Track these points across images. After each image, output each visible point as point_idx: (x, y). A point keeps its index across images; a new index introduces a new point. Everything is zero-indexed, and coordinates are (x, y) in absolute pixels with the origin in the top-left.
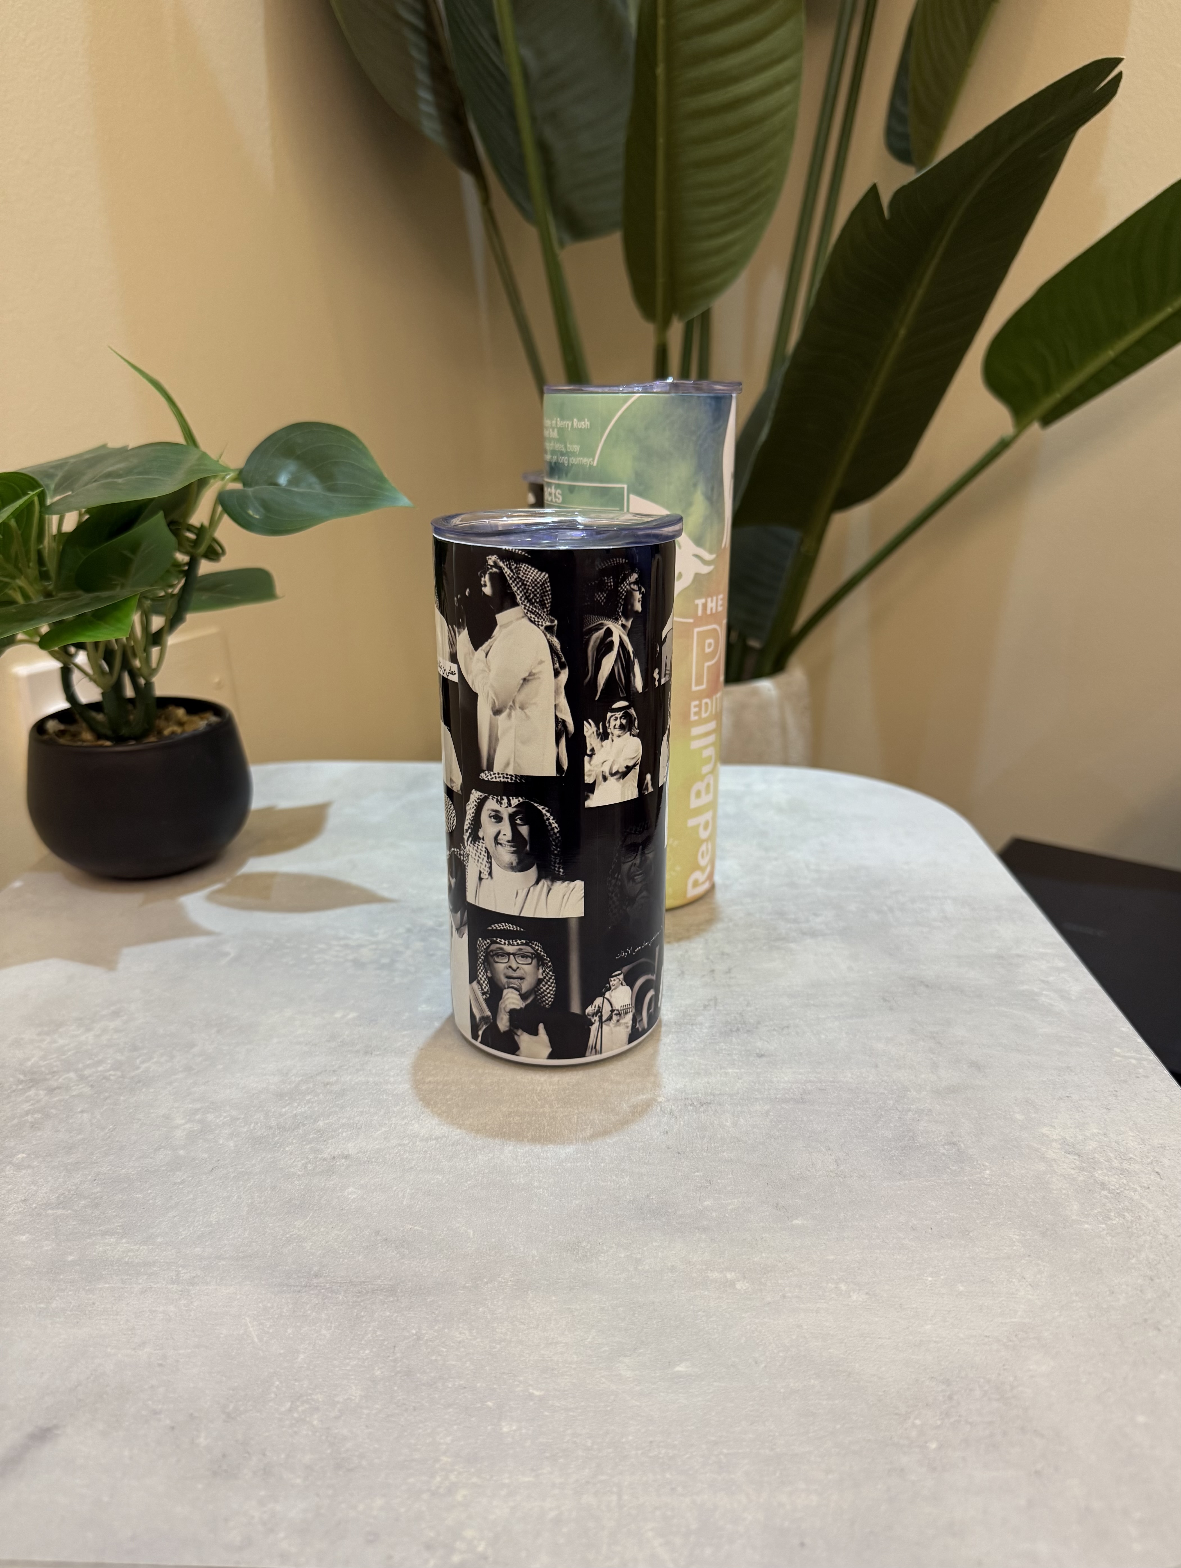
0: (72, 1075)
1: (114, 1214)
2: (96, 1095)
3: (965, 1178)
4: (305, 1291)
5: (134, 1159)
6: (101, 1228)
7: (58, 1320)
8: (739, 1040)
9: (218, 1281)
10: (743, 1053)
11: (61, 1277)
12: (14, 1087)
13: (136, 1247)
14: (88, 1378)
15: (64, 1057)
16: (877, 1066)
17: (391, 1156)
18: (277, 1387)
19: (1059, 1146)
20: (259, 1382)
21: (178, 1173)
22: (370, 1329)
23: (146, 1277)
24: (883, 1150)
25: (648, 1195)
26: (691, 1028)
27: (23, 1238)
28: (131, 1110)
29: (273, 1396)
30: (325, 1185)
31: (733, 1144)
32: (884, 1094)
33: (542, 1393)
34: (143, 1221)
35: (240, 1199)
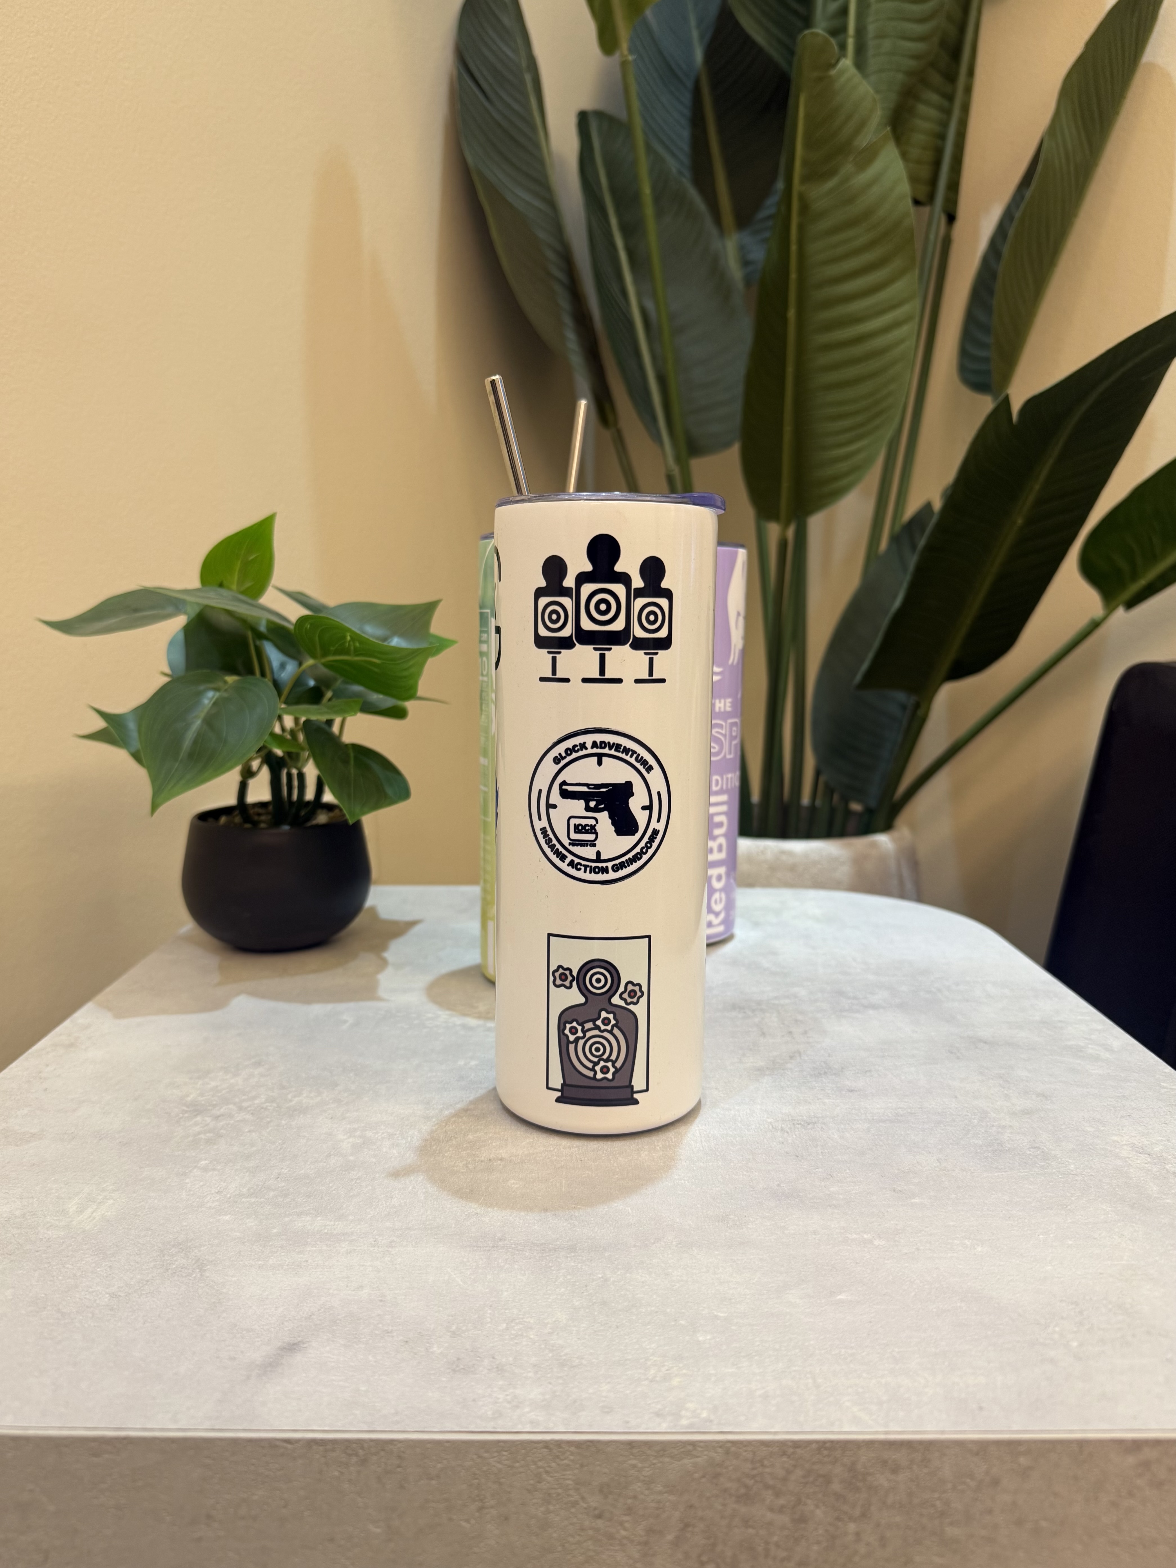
0: (231, 1106)
1: (304, 1201)
2: (258, 1120)
3: (1054, 1171)
4: (495, 1251)
5: (309, 1163)
6: (295, 1210)
7: (278, 1272)
8: (828, 1081)
9: (414, 1244)
10: (835, 1089)
11: (271, 1243)
12: (181, 1115)
13: (332, 1223)
14: (319, 1310)
15: (220, 1094)
16: (956, 1097)
17: (541, 1158)
18: (490, 1314)
19: (1130, 1149)
20: (473, 1311)
21: (352, 1172)
22: (561, 1274)
23: (347, 1243)
24: (977, 1153)
25: (778, 1184)
26: (782, 1072)
27: (227, 1218)
28: (295, 1130)
29: (489, 1320)
30: (488, 1179)
31: (843, 1150)
32: (968, 1115)
33: (726, 1315)
34: (332, 1205)
35: (415, 1189)
